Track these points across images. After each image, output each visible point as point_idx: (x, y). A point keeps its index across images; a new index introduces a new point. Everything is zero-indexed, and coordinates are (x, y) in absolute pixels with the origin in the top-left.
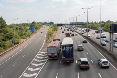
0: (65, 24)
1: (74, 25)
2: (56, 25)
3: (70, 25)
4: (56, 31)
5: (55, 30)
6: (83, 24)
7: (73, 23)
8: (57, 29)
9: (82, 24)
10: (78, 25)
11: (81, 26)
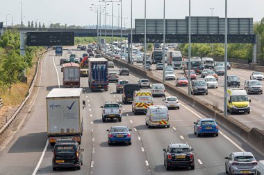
0: (90, 33)
1: (171, 38)
2: (22, 38)
3: (136, 38)
4: (18, 87)
5: (9, 81)
6: (244, 31)
7: (156, 22)
8: (28, 72)
9: (234, 31)
10: (198, 38)
11: (223, 48)
